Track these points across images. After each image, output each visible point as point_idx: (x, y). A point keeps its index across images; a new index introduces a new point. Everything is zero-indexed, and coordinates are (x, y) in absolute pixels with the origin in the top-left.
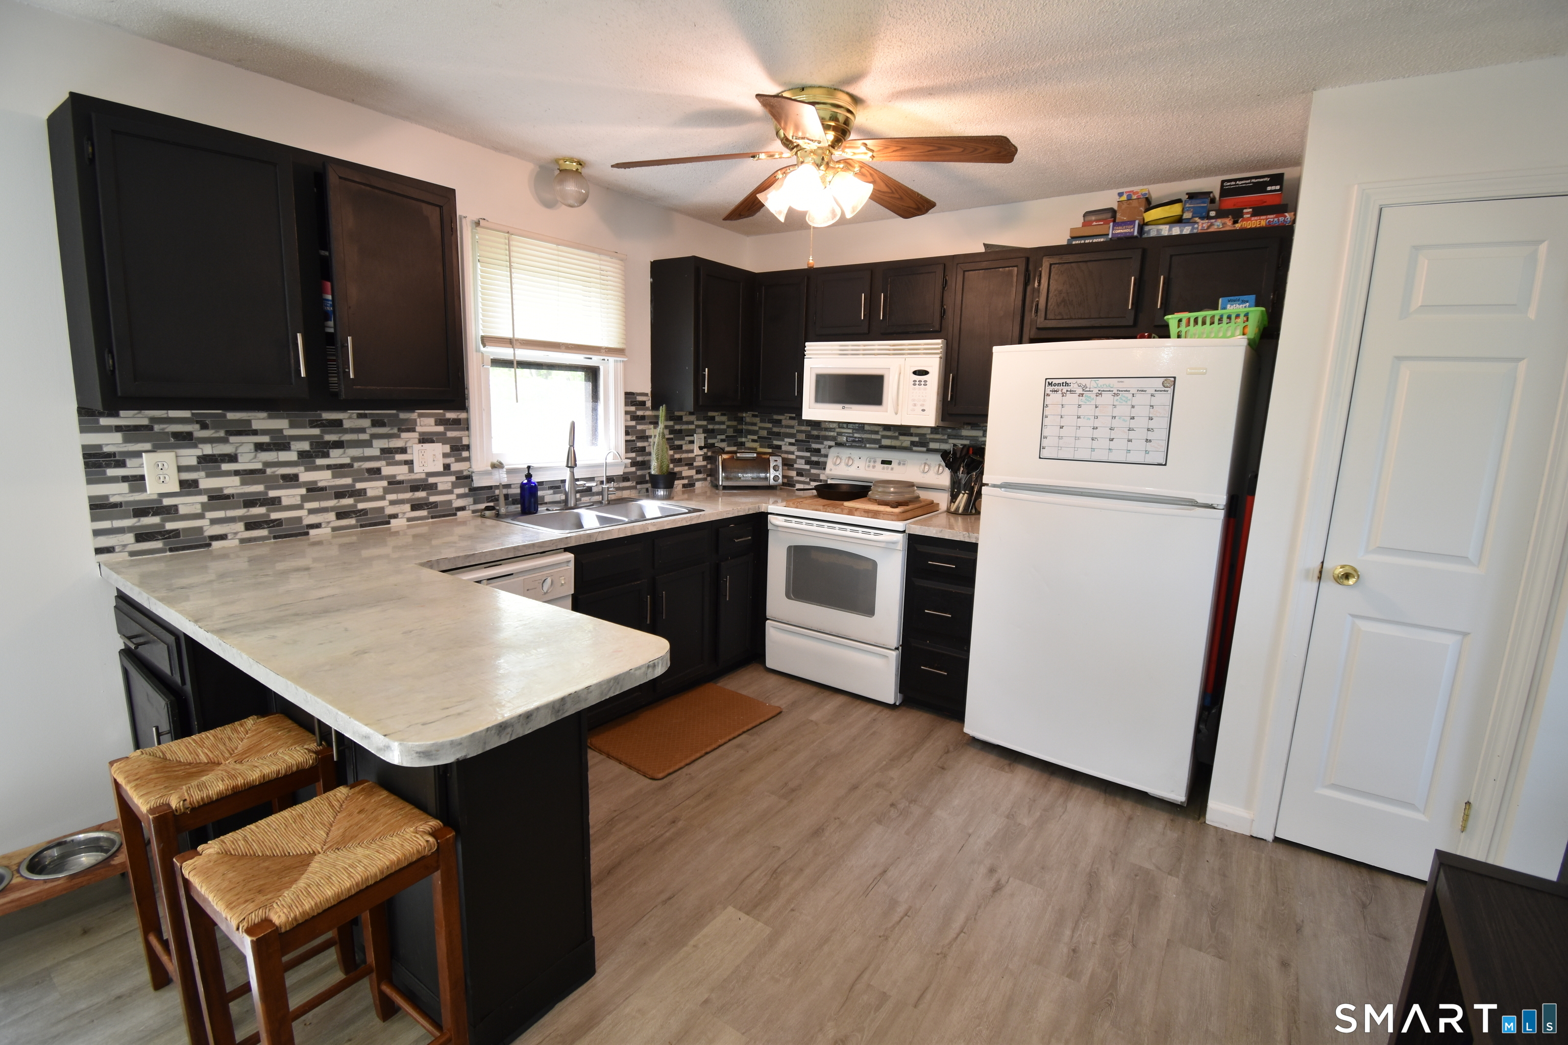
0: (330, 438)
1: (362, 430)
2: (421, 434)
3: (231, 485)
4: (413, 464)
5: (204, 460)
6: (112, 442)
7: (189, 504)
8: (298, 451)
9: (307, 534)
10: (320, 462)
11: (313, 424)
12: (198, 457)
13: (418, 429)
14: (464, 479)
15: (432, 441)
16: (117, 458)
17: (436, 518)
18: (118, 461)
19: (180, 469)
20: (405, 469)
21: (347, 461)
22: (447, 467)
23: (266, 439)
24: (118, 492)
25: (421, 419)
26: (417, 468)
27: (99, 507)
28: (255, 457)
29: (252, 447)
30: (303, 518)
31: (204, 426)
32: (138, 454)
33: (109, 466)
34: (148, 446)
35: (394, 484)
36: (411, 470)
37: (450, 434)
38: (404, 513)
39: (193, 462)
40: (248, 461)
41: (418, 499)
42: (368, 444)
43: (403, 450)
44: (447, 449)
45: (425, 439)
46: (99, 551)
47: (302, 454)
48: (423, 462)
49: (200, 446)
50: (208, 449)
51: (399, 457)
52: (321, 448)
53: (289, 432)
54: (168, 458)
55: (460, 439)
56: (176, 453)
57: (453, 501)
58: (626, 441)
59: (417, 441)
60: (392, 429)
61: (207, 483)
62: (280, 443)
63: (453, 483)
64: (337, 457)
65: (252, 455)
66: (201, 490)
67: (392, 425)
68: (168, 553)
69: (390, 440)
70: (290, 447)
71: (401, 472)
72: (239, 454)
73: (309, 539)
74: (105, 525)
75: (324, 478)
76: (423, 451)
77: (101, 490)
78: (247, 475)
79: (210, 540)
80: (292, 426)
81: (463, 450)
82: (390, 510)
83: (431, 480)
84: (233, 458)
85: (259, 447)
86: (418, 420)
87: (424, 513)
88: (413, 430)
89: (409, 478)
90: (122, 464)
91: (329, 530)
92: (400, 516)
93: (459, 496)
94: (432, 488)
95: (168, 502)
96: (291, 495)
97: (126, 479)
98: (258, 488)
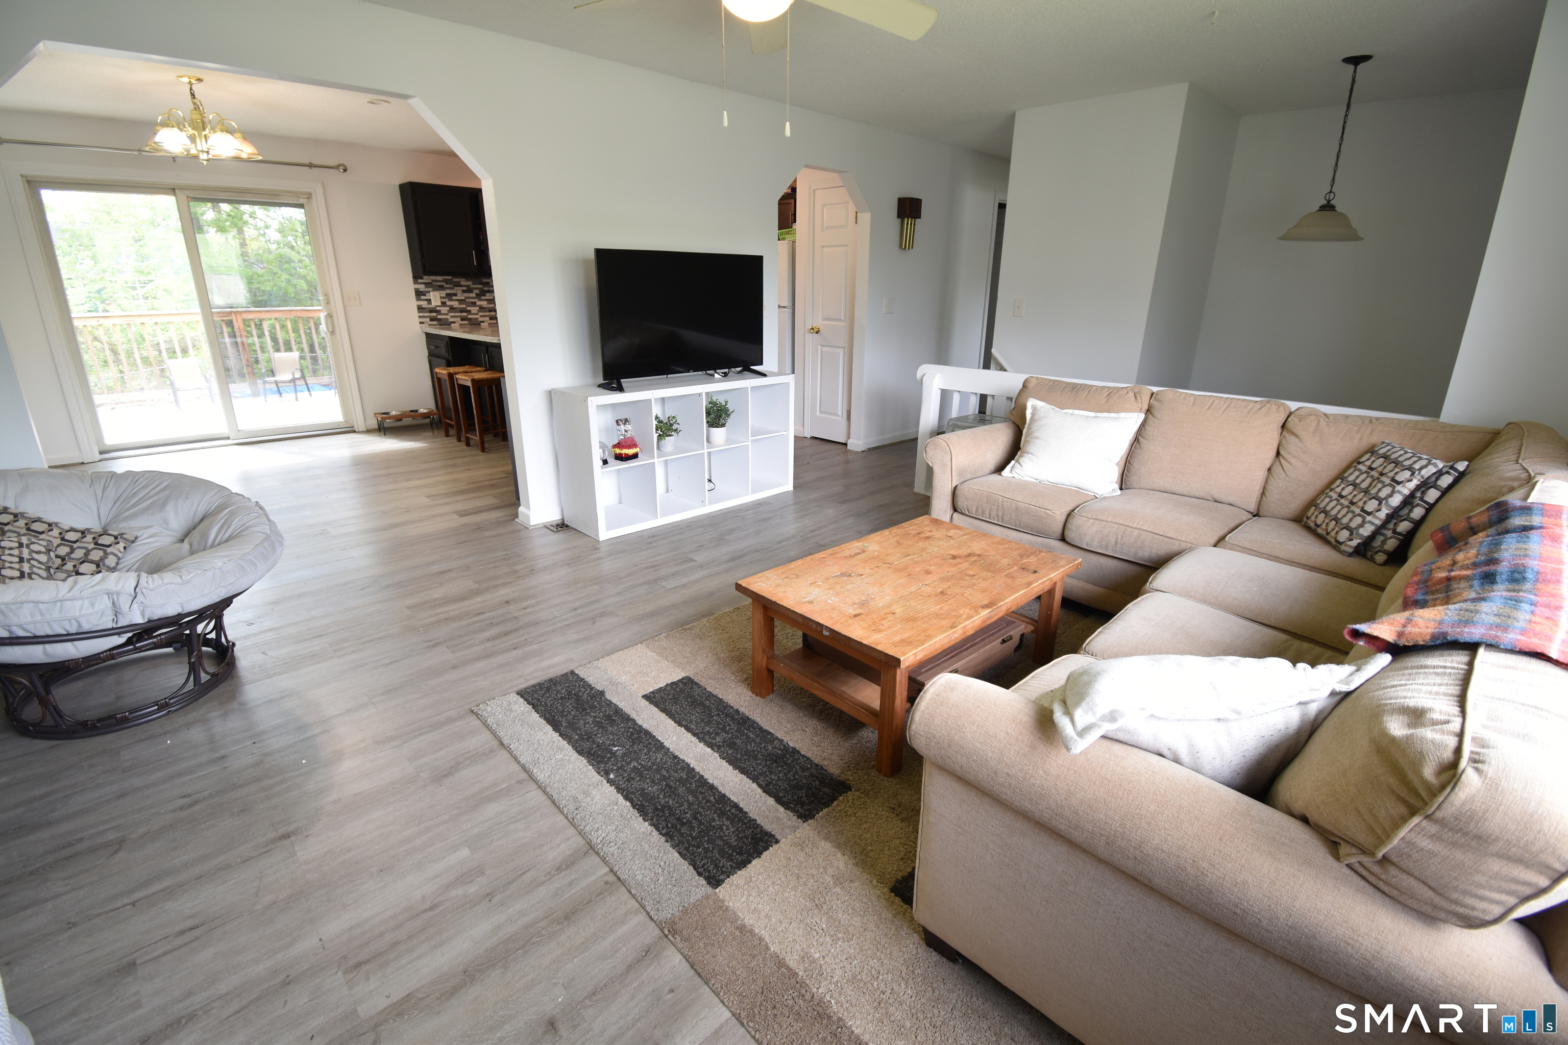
0: (486, 289)
3: (455, 304)
5: (448, 295)
6: (422, 287)
7: (444, 310)
10: (483, 298)
11: (480, 283)
12: (446, 294)
16: (424, 293)
19: (441, 298)
23: (465, 288)
24: (424, 304)
27: (420, 309)
29: (461, 291)
30: (479, 319)
31: (447, 283)
32: (429, 292)
33: (421, 295)
34: (431, 289)
39: (444, 295)
40: (461, 296)
46: (421, 323)
47: (477, 295)
49: (446, 290)
50: (448, 291)
52: (484, 293)
53: (473, 286)
54: (437, 294)
56: (439, 292)
61: (449, 303)
62: (470, 290)
64: (490, 296)
65: (461, 294)
66: (447, 305)
68: (439, 326)
70: (473, 292)
72: (457, 294)
75: (485, 304)
77: (421, 303)
78: (461, 301)
79: (451, 323)
80: (473, 284)
85: (464, 291)
90: (425, 295)
91: (488, 325)
95: (438, 308)
96: (474, 310)
97: (426, 300)
98: (464, 306)
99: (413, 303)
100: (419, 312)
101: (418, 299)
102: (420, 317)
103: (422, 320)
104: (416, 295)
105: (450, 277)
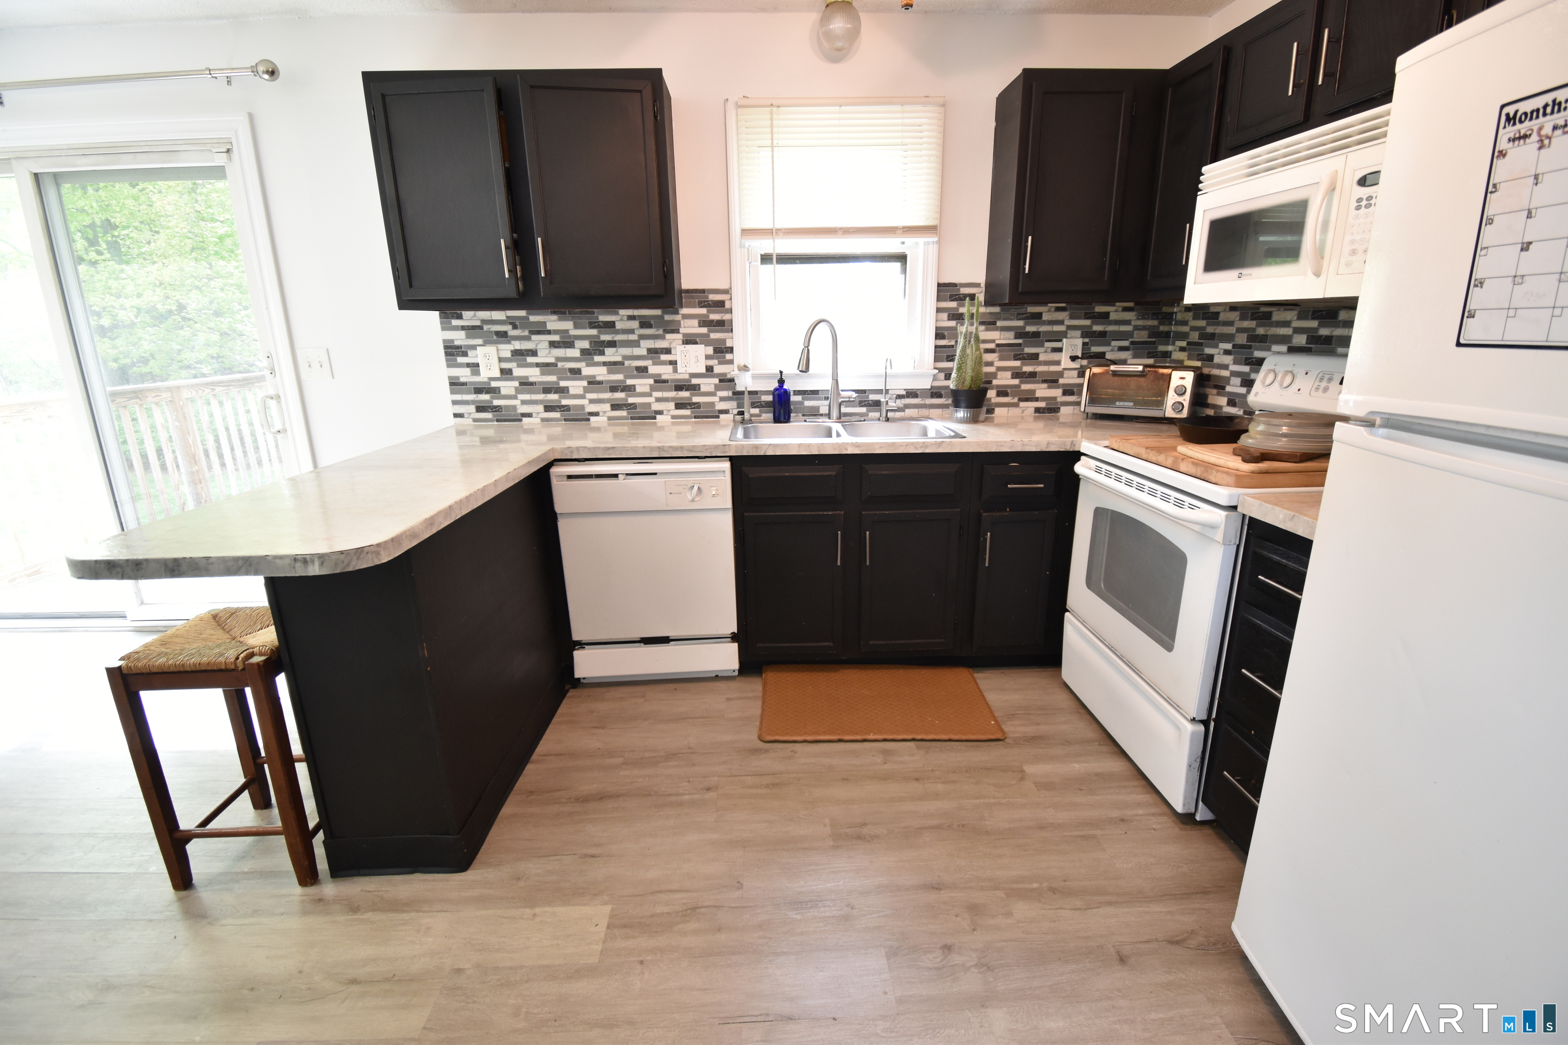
0: (605, 337)
1: (632, 331)
2: (684, 335)
3: (534, 374)
4: (677, 364)
5: (517, 353)
6: (459, 338)
7: (509, 387)
8: (580, 349)
9: (588, 420)
10: (598, 359)
11: (592, 325)
12: (512, 351)
13: (682, 330)
14: (727, 381)
15: (696, 343)
16: (463, 350)
17: (698, 418)
18: (463, 352)
19: (501, 360)
20: (670, 368)
21: (619, 359)
22: (709, 369)
23: (556, 338)
24: (464, 374)
25: (685, 320)
26: (680, 369)
27: (455, 384)
28: (550, 353)
29: (547, 344)
30: (586, 406)
31: (515, 327)
32: (474, 347)
33: (458, 355)
34: (480, 341)
35: (660, 382)
36: (675, 370)
37: (713, 336)
38: (669, 411)
39: (509, 355)
40: (546, 355)
41: (682, 398)
42: (636, 344)
43: (668, 351)
44: (710, 350)
45: (689, 340)
46: (456, 415)
47: (584, 352)
48: (686, 363)
49: (513, 342)
50: (517, 345)
51: (664, 357)
52: (598, 347)
53: (574, 332)
54: (491, 350)
55: (724, 341)
56: (497, 347)
57: (716, 403)
58: (936, 347)
59: (681, 342)
60: (658, 330)
61: (518, 372)
62: (567, 343)
63: (715, 385)
64: (611, 355)
65: (548, 350)
66: (514, 377)
67: (658, 327)
68: (496, 423)
69: (656, 341)
70: (574, 345)
71: (665, 372)
72: (538, 350)
73: (590, 424)
74: (458, 397)
75: (600, 373)
76: (685, 352)
77: (456, 372)
78: (546, 367)
79: (522, 417)
80: (576, 327)
81: (727, 352)
82: (656, 407)
83: (695, 381)
84: (534, 353)
85: (553, 344)
86: (682, 322)
87: (687, 412)
88: (677, 331)
89: (674, 377)
90: (465, 354)
91: (605, 419)
92: (665, 412)
93: (722, 399)
94: (695, 388)
95: (494, 384)
96: (576, 386)
97: (468, 365)
98: (553, 378)
99: (442, 372)
100: (452, 392)
101: (451, 364)
102: (455, 403)
103: (459, 409)
104: (447, 354)
105: (522, 313)
